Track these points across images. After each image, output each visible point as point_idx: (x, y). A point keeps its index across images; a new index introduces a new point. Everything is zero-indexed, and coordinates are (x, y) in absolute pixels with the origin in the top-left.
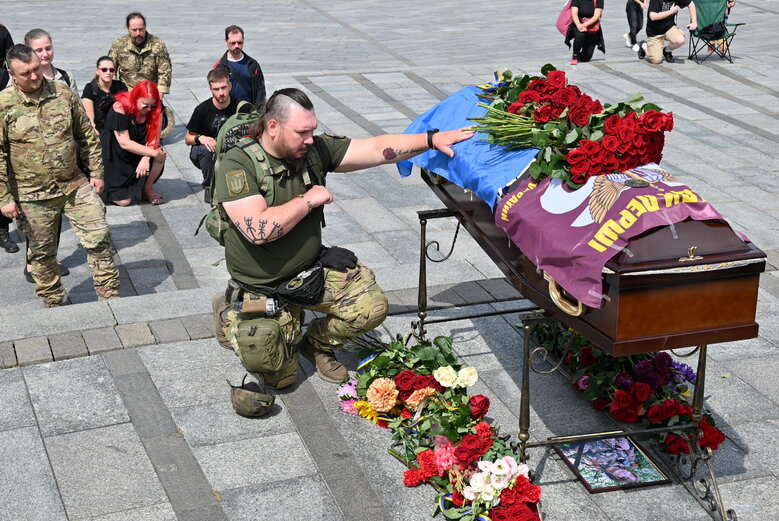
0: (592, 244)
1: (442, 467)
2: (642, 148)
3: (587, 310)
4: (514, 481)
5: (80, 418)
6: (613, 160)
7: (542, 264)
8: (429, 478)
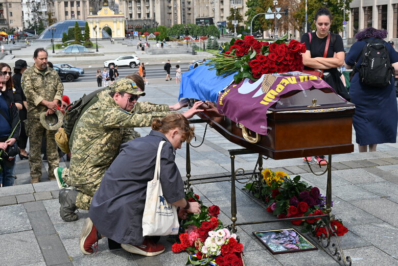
0: (262, 102)
1: (191, 240)
2: (290, 61)
3: (260, 136)
4: (228, 240)
5: (6, 229)
6: (274, 66)
7: (238, 121)
8: (186, 248)
